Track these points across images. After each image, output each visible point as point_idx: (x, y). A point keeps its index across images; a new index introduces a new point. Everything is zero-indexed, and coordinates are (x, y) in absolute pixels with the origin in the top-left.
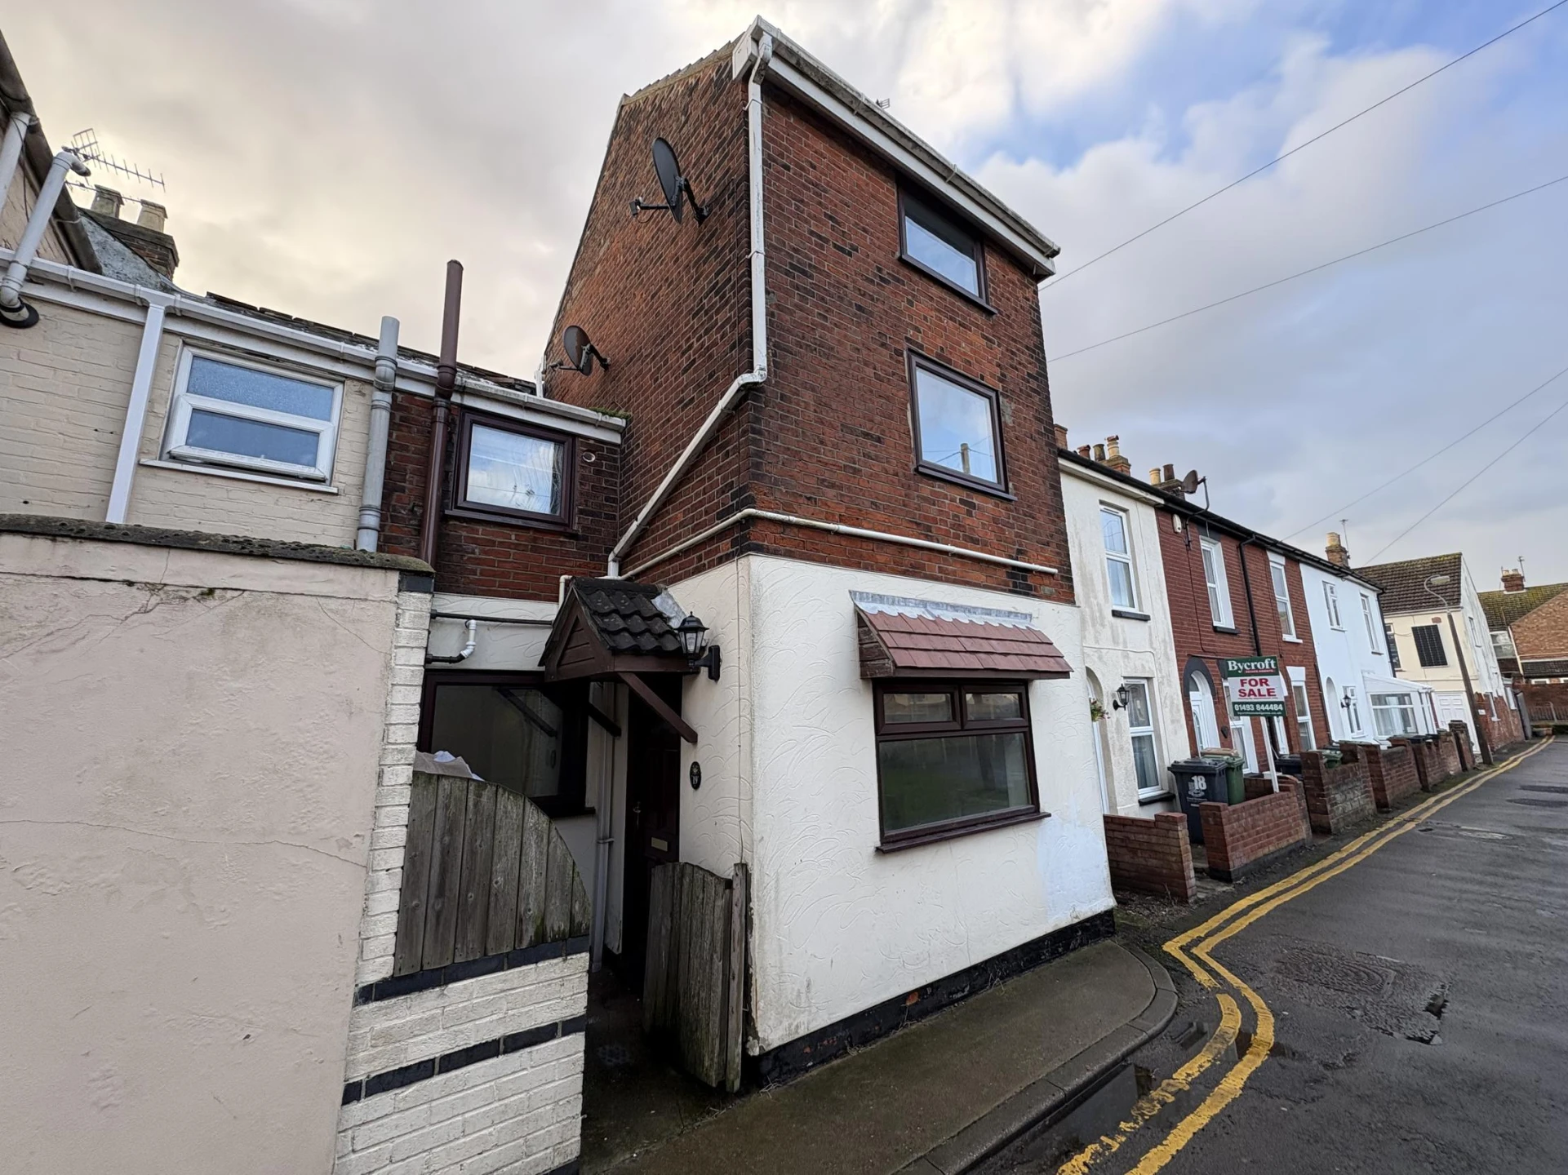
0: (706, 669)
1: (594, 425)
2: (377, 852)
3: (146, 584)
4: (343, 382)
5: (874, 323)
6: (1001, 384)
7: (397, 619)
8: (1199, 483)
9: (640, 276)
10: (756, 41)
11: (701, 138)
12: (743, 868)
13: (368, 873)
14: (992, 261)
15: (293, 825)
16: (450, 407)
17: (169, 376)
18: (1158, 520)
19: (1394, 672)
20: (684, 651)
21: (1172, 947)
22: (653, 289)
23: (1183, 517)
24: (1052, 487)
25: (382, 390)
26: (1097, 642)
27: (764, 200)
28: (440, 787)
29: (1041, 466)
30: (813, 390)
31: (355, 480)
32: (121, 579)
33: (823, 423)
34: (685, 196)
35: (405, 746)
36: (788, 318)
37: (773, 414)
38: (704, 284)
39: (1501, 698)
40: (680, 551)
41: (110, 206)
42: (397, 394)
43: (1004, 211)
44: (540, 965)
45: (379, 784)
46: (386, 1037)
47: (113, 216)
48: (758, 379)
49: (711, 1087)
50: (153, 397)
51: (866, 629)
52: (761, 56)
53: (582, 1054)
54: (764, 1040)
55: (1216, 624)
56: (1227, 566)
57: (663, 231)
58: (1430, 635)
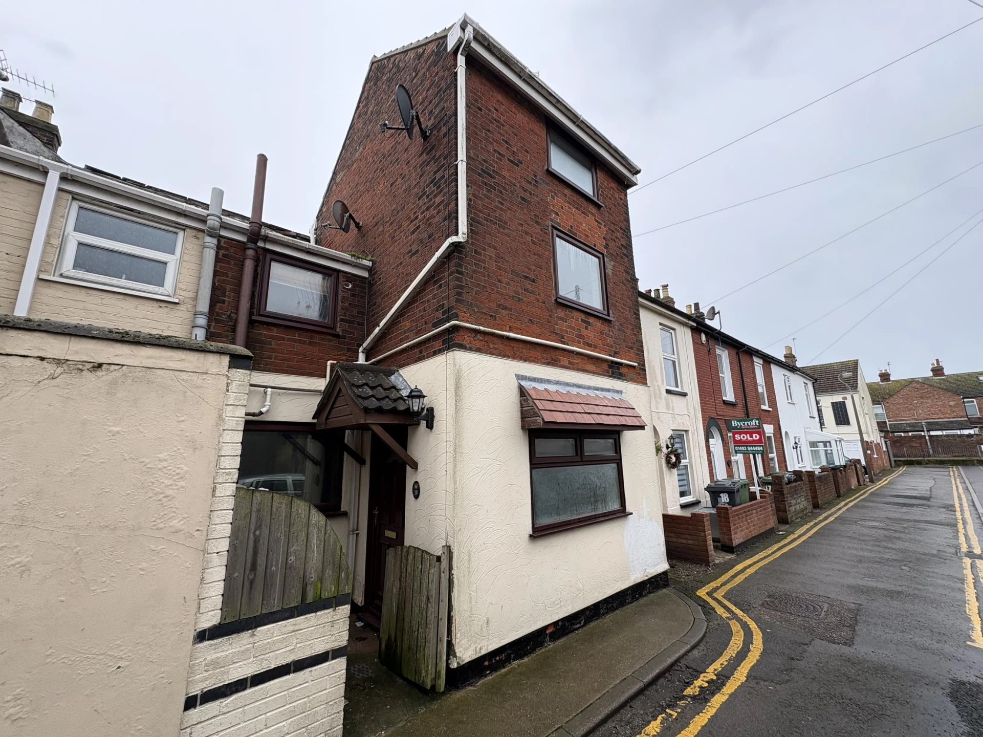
0: (425, 422)
1: (351, 265)
2: (211, 541)
3: (54, 359)
4: (184, 230)
5: (532, 209)
6: (605, 250)
7: (227, 386)
8: (716, 314)
9: (383, 171)
10: (463, 29)
11: (426, 87)
12: (449, 549)
13: (204, 555)
14: (600, 175)
15: (154, 523)
16: (257, 249)
17: (62, 220)
18: (692, 335)
19: (822, 428)
20: (412, 411)
21: (702, 593)
22: (392, 180)
23: (707, 335)
24: (635, 313)
25: (211, 236)
26: (657, 408)
27: (466, 129)
28: (254, 497)
29: (628, 301)
30: (495, 248)
31: (191, 295)
32: (36, 355)
33: (500, 269)
34: (415, 122)
35: (231, 471)
36: (480, 202)
37: (470, 262)
38: (426, 178)
39: (879, 444)
40: (408, 347)
41: (13, 103)
42: (221, 239)
43: (609, 145)
44: (318, 613)
45: (213, 496)
46: (215, 664)
47: (14, 109)
48: (461, 240)
49: (427, 689)
50: (50, 233)
51: (525, 398)
52: (466, 38)
53: (344, 671)
54: (460, 657)
55: (724, 398)
56: (731, 363)
57: (399, 143)
58: (841, 407)
